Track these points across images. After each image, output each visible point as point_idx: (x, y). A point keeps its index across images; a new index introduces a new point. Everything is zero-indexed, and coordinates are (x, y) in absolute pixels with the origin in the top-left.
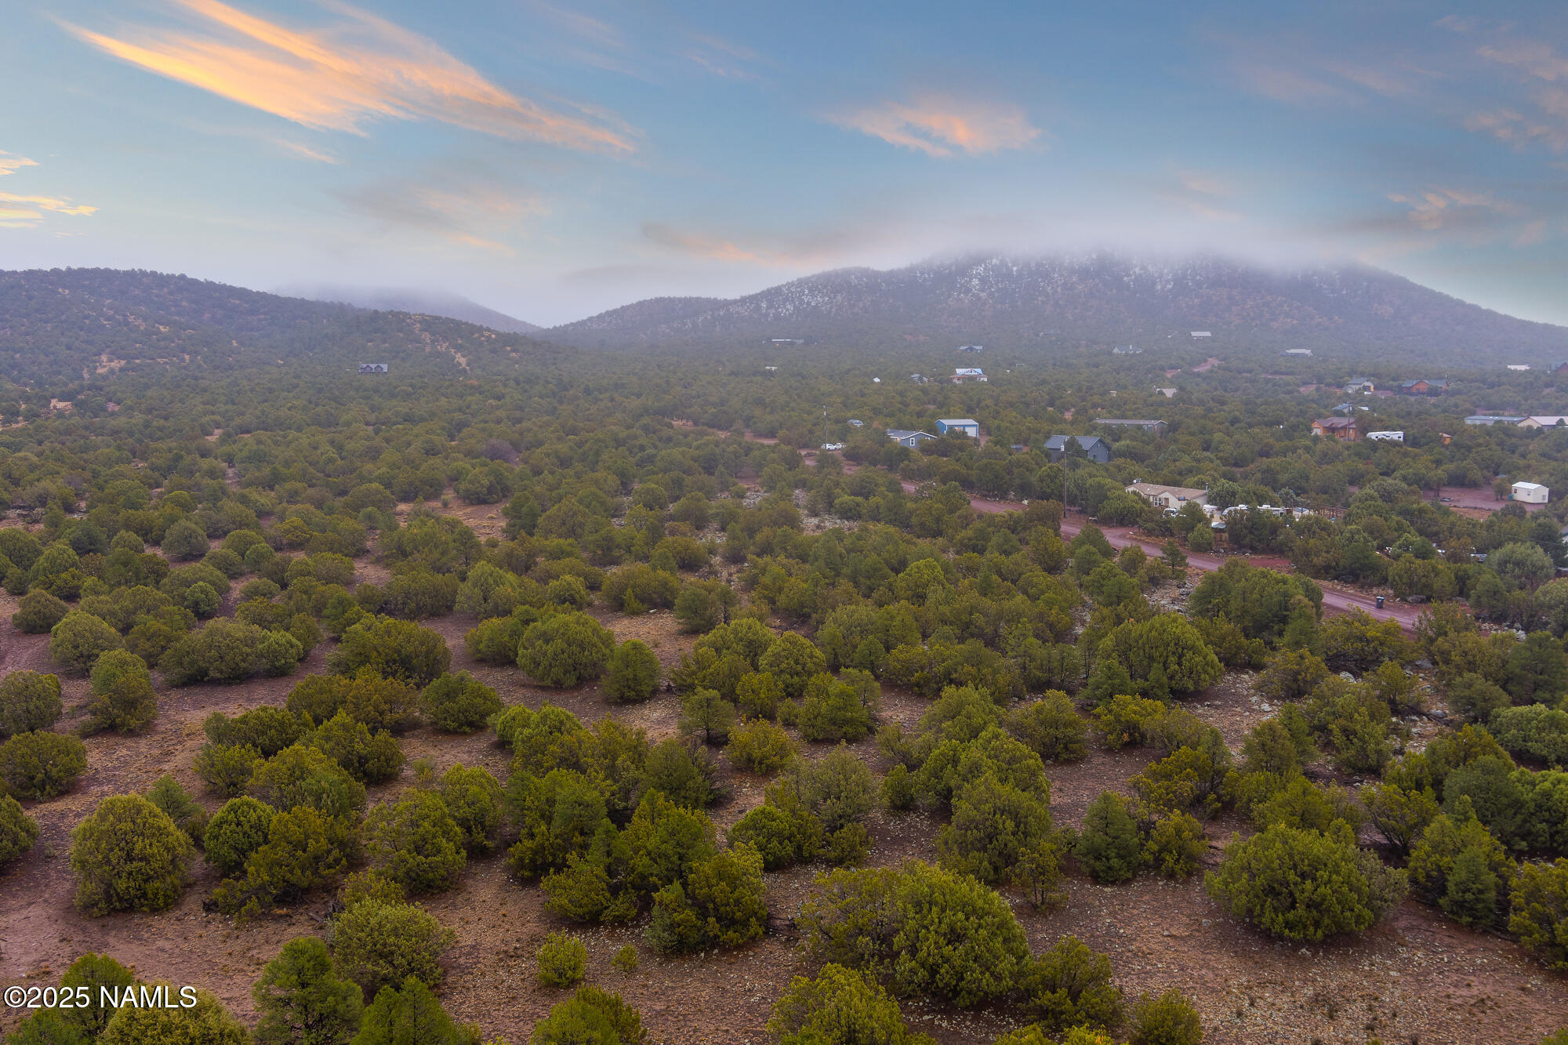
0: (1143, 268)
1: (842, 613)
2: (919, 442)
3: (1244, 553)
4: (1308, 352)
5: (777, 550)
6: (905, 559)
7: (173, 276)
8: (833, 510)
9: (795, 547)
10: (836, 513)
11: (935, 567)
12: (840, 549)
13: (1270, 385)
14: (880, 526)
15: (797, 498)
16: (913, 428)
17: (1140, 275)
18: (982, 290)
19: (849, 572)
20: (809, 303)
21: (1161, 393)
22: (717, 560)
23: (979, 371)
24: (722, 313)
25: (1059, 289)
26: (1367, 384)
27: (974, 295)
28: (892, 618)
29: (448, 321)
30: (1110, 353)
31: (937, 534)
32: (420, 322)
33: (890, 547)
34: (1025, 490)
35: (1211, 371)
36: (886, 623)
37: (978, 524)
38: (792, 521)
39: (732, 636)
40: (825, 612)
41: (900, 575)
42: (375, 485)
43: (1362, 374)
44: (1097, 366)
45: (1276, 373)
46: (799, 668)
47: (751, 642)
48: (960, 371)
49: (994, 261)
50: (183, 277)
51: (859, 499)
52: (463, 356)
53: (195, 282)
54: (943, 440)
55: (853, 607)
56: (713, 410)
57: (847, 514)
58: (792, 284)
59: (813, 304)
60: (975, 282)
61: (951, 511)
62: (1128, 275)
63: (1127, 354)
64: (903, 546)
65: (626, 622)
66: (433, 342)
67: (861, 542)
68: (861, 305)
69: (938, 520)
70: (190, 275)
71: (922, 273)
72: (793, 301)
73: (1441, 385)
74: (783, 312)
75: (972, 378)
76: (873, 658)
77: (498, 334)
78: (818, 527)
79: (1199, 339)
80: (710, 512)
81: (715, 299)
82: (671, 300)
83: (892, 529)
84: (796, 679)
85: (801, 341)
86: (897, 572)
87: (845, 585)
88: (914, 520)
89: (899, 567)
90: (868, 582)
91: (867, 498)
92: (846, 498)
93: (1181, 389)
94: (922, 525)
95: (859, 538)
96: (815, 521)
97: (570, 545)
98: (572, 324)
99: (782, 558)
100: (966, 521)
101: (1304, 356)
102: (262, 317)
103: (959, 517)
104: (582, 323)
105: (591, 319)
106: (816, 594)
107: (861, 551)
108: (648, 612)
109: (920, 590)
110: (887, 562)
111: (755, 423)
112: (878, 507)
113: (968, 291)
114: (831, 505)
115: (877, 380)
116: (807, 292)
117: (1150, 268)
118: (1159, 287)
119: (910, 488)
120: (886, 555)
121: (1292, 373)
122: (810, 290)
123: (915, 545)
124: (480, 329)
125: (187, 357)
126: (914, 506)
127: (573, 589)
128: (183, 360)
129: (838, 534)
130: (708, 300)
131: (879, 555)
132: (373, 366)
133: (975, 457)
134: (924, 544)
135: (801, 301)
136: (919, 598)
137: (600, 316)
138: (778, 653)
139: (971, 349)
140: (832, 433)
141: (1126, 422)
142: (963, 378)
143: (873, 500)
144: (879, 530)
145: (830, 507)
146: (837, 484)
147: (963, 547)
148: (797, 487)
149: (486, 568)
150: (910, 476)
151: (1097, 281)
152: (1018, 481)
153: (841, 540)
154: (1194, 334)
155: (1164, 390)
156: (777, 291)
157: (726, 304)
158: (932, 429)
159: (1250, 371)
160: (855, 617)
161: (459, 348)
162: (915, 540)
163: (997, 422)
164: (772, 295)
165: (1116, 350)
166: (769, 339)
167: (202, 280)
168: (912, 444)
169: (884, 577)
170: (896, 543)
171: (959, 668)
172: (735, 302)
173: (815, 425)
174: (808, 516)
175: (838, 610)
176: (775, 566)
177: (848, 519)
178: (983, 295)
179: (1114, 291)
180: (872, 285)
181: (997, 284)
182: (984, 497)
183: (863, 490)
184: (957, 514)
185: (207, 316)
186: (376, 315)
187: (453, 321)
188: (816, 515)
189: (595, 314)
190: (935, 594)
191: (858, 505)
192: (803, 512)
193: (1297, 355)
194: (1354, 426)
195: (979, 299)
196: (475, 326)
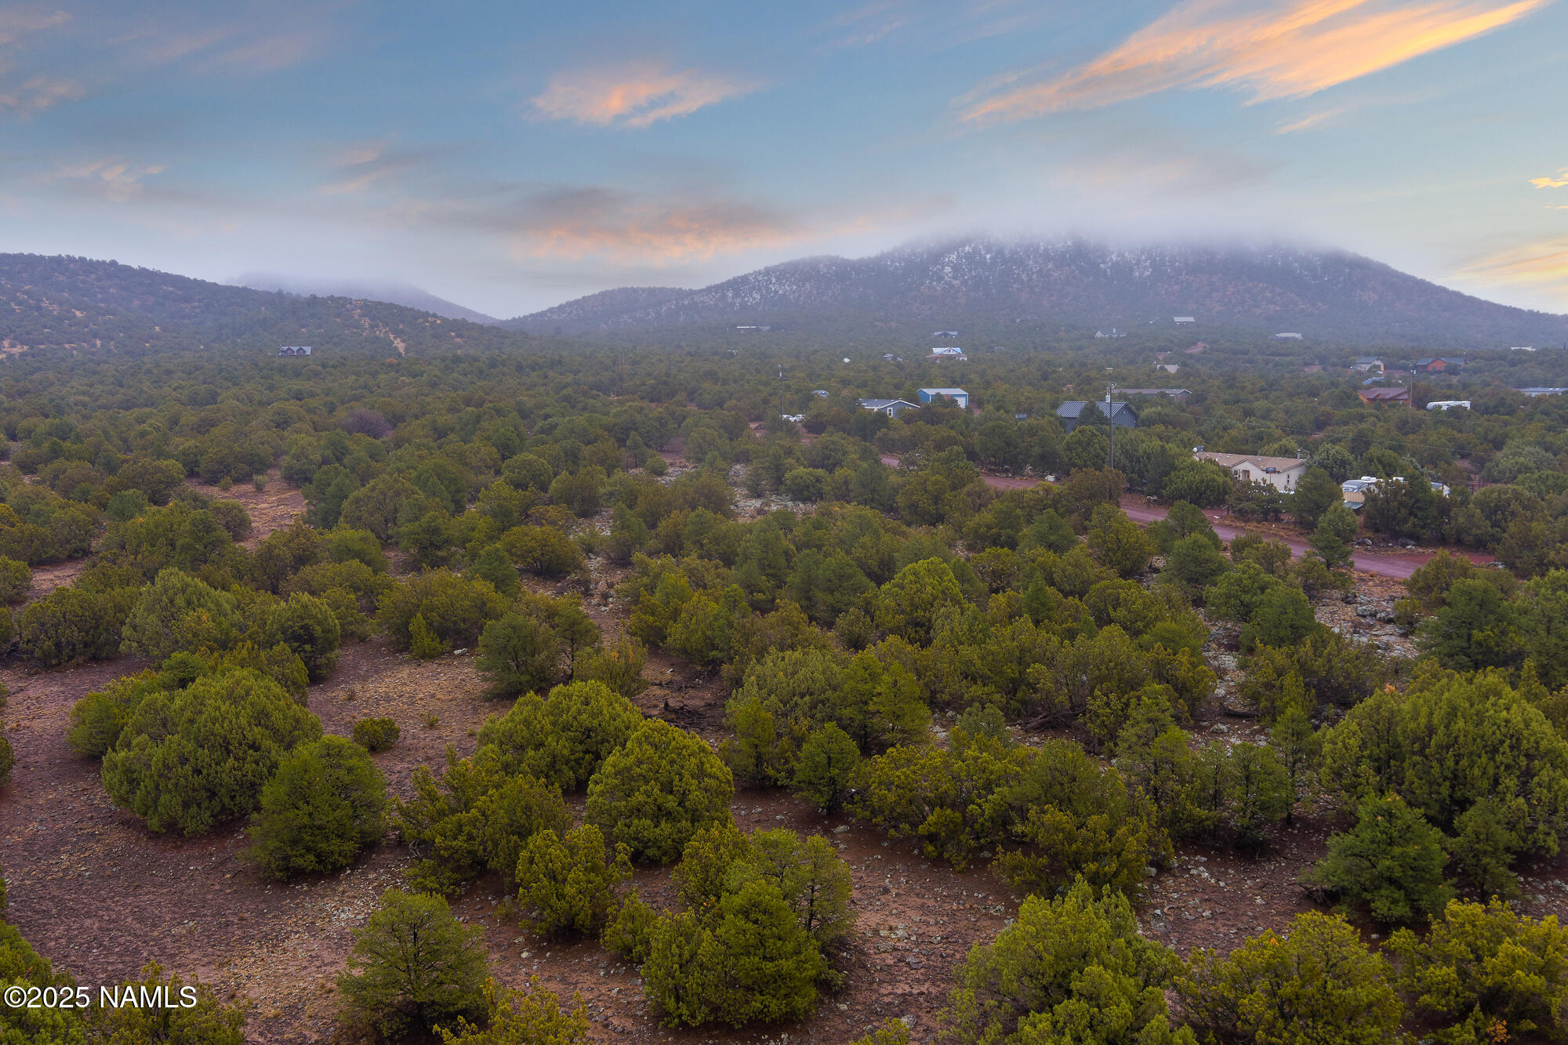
0: (1120, 255)
1: (774, 667)
2: (897, 413)
3: (1404, 545)
4: (1298, 336)
5: (688, 544)
6: (891, 558)
7: (104, 262)
8: (783, 488)
9: (716, 541)
10: (787, 491)
11: (944, 572)
12: (786, 543)
13: (1271, 365)
14: (851, 508)
15: (737, 474)
16: (890, 397)
17: (1117, 262)
18: (955, 278)
19: (797, 580)
20: (776, 292)
21: (1162, 368)
22: (594, 563)
23: (958, 350)
24: (686, 303)
25: (1034, 276)
26: (1377, 363)
27: (946, 283)
28: (874, 677)
29: (391, 306)
30: (1092, 337)
31: (936, 519)
32: (361, 308)
33: (866, 539)
34: (1047, 462)
35: (1204, 353)
36: (863, 687)
37: (996, 504)
38: (720, 504)
39: (546, 722)
40: (744, 662)
41: (886, 587)
42: (171, 462)
43: (1368, 354)
44: (1080, 348)
45: (1273, 354)
46: (671, 802)
47: (588, 732)
48: (937, 351)
49: (967, 248)
50: (114, 263)
51: (820, 472)
52: (403, 341)
53: (128, 268)
54: (928, 408)
55: (797, 655)
56: (653, 381)
57: (803, 493)
58: (759, 273)
59: (780, 292)
60: (948, 269)
61: (954, 488)
62: (1104, 262)
63: (1111, 338)
64: (886, 538)
65: (404, 673)
66: (372, 327)
67: (819, 533)
68: (830, 293)
69: (936, 499)
70: (121, 262)
71: (893, 262)
72: (760, 289)
73: (1461, 363)
74: (750, 301)
75: (950, 358)
76: (835, 772)
77: (444, 319)
78: (760, 512)
79: (1182, 324)
80: (602, 490)
81: (680, 289)
82: (635, 290)
83: (868, 512)
84: (666, 827)
85: (768, 328)
86: (879, 581)
87: (789, 607)
88: (901, 500)
89: (881, 573)
90: (830, 599)
91: (831, 471)
92: (801, 470)
93: (1184, 364)
94: (913, 507)
95: (817, 526)
96: (757, 503)
97: (362, 539)
98: (532, 315)
99: (692, 560)
100: (980, 500)
101: (1295, 340)
102: (196, 304)
103: (969, 494)
104: (542, 314)
105: (551, 310)
106: (730, 625)
107: (819, 548)
108: (451, 653)
109: (920, 613)
110: (861, 565)
111: (701, 395)
112: (846, 483)
113: (940, 278)
114: (779, 481)
115: (847, 360)
116: (774, 280)
117: (1127, 255)
118: (1137, 274)
119: (891, 462)
120: (858, 552)
121: (1292, 354)
122: (778, 279)
123: (904, 535)
124: (426, 315)
125: (98, 342)
126: (900, 480)
127: (312, 617)
128: (94, 345)
129: (785, 522)
130: (673, 290)
131: (848, 552)
132: (295, 349)
133: (972, 425)
134: (919, 534)
135: (768, 290)
136: (919, 630)
137: (561, 307)
138: (628, 769)
139: (946, 335)
140: (792, 403)
141: (1145, 391)
142: (942, 357)
143: (839, 472)
144: (849, 512)
145: (778, 485)
146: (789, 452)
147: (979, 540)
148: (738, 461)
149: (173, 579)
150: (890, 448)
151: (1073, 268)
152: (1037, 450)
153: (788, 529)
154: (1177, 319)
155: (1166, 367)
156: (744, 280)
157: (692, 293)
158: (913, 398)
159: (1246, 353)
160: (800, 675)
161: (398, 333)
162: (904, 528)
163: (989, 392)
164: (738, 285)
165: (1099, 334)
166: (734, 326)
167: (135, 266)
168: (891, 412)
169: (857, 589)
170: (876, 532)
171: (1033, 811)
172: (701, 291)
173: (771, 395)
174: (747, 497)
175: (768, 660)
176: (673, 573)
177: (804, 500)
178: (956, 283)
179: (1091, 279)
180: (843, 274)
181: (970, 272)
182: (992, 472)
183: (828, 461)
184: (966, 489)
185: (136, 303)
186: (314, 301)
187: (397, 307)
188: (759, 496)
189: (556, 304)
190: (949, 622)
191: (818, 480)
192: (739, 493)
193: (1286, 338)
194: (1405, 397)
195: (952, 286)
196: (419, 312)
